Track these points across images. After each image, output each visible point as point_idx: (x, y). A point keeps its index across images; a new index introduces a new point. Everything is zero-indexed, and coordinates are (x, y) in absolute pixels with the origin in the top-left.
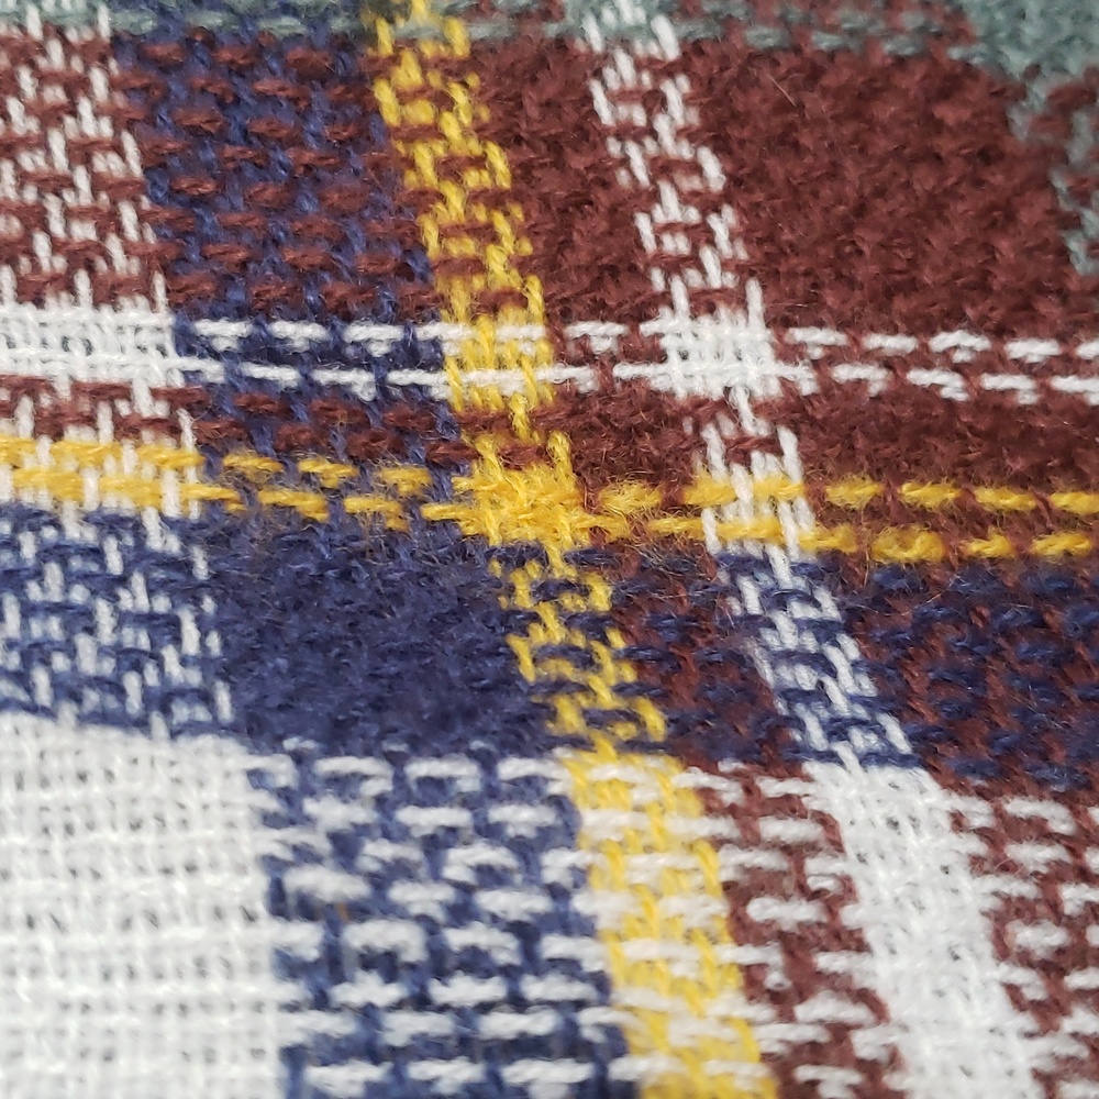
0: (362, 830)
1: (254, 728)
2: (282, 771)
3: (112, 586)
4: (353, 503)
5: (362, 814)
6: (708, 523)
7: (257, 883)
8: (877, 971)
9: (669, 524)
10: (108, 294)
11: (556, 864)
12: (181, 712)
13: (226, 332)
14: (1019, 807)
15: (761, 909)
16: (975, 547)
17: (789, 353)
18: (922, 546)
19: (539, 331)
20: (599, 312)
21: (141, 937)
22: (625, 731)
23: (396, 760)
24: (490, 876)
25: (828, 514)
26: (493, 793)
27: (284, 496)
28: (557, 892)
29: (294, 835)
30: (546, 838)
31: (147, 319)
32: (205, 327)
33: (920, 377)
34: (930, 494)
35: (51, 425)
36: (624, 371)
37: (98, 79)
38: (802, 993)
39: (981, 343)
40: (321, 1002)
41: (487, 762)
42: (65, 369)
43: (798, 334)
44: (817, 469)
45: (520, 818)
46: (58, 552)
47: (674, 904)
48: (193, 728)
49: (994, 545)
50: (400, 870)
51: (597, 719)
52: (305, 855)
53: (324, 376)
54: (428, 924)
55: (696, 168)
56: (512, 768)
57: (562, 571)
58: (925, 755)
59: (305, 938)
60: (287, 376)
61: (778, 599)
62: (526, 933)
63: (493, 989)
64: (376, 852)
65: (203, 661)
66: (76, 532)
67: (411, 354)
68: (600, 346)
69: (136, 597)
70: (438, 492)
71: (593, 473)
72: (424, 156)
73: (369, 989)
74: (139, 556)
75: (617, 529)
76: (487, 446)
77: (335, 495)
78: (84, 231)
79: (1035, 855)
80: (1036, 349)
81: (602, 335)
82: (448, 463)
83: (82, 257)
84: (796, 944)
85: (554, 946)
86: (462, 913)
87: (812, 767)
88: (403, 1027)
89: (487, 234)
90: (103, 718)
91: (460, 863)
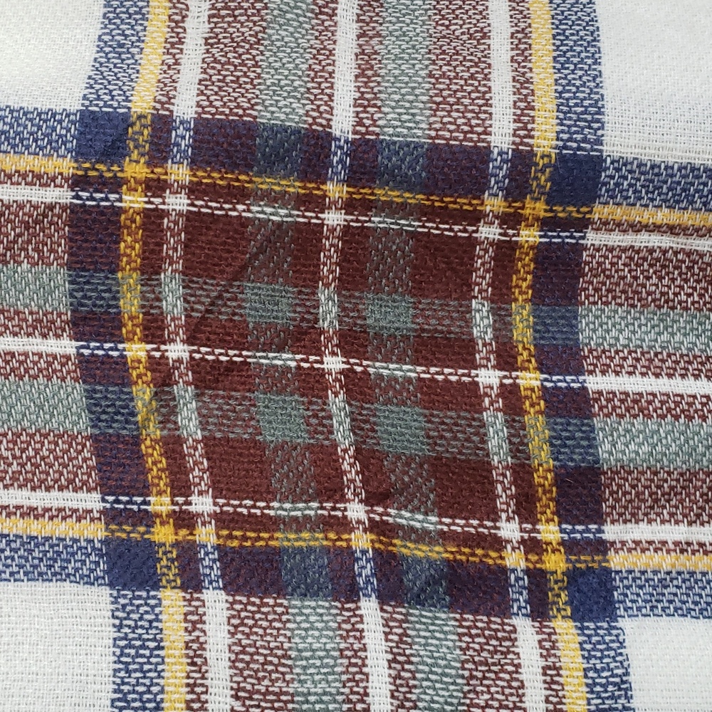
0: (127, 604)
1: (111, 585)
2: (115, 593)
3: (89, 555)
4: (132, 535)
5: (127, 601)
6: (197, 537)
7: (110, 613)
8: (206, 627)
9: (190, 537)
10: (89, 491)
11: (157, 610)
12: (100, 582)
13: (111, 498)
14: (238, 598)
15: (189, 617)
16: (245, 544)
17: (215, 504)
18: (235, 543)
19: (169, 499)
20: (181, 495)
21: (92, 620)
22: (173, 584)
23: (133, 591)
24: (147, 612)
25: (219, 537)
26: (148, 598)
27: (119, 534)
28: (157, 615)
29: (116, 606)
30: (156, 606)
31: (96, 496)
32: (107, 498)
33: (239, 510)
34: (237, 533)
35: (79, 520)
36: (184, 507)
37: (88, 444)
38: (194, 630)
39: (252, 503)
40: (119, 631)
41: (148, 592)
42: (81, 506)
43: (218, 500)
44: (218, 528)
45: (152, 602)
46: (80, 548)
47: (175, 617)
48: (101, 585)
49: (248, 544)
50: (132, 611)
51: (168, 582)
52: (117, 609)
53: (129, 507)
54: (136, 621)
55: (202, 463)
56: (152, 593)
57: (168, 549)
58: (224, 588)
59: (117, 622)
60: (122, 506)
61: (207, 554)
62: (150, 622)
63: (144, 631)
64: (129, 608)
65: (104, 571)
66: (83, 544)
67: (144, 503)
68: (180, 502)
69: (93, 558)
70: (148, 532)
71: (177, 527)
72: (150, 460)
73: (126, 630)
74: (94, 548)
75: (180, 538)
76: (158, 521)
77: (129, 533)
78: (85, 477)
79: (238, 607)
80: (262, 504)
81: (181, 500)
82: (150, 525)
83: (84, 483)
84: (194, 623)
85: (155, 624)
86: (141, 619)
87: (204, 591)
88: (131, 636)
89: (160, 478)
90: (87, 583)
91: (142, 610)
